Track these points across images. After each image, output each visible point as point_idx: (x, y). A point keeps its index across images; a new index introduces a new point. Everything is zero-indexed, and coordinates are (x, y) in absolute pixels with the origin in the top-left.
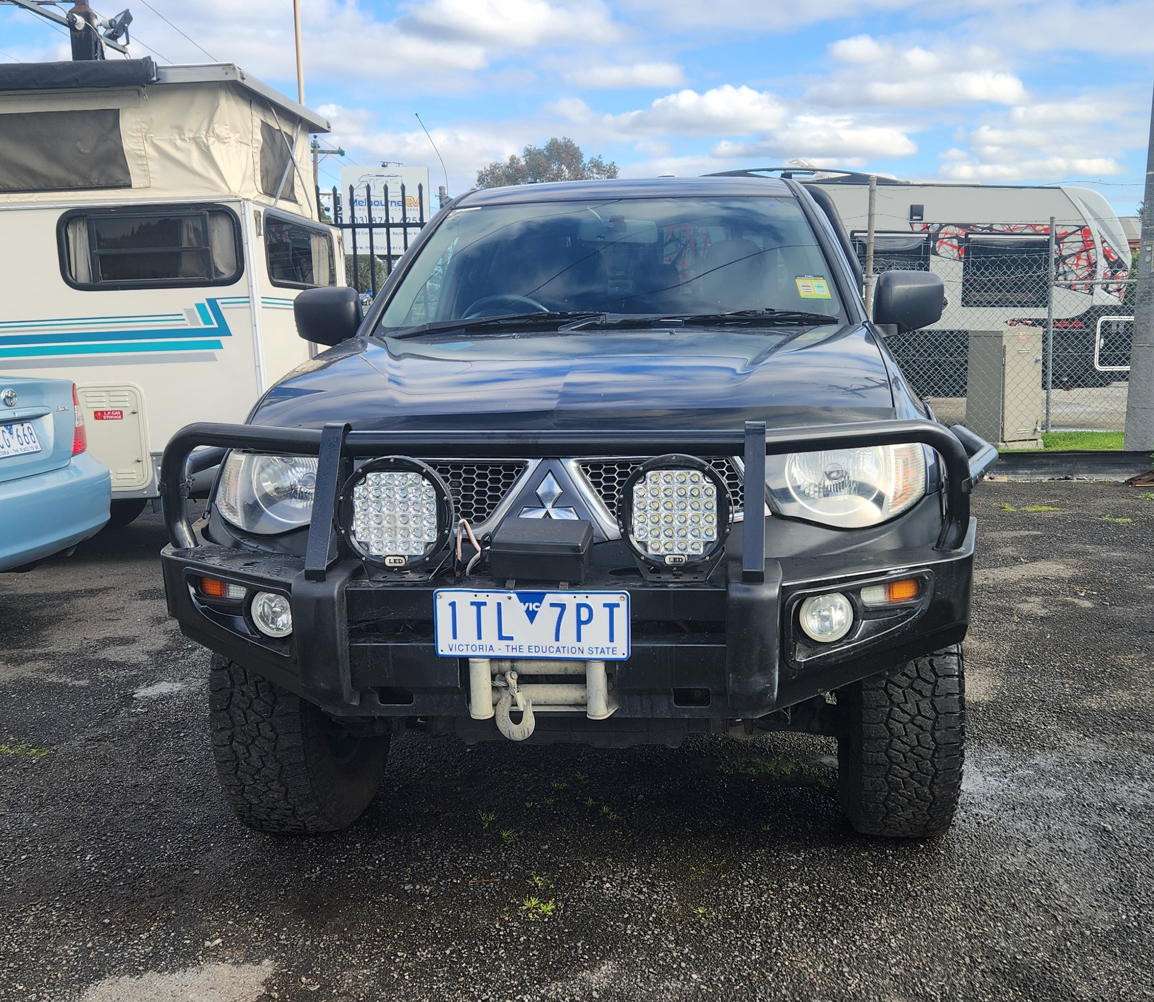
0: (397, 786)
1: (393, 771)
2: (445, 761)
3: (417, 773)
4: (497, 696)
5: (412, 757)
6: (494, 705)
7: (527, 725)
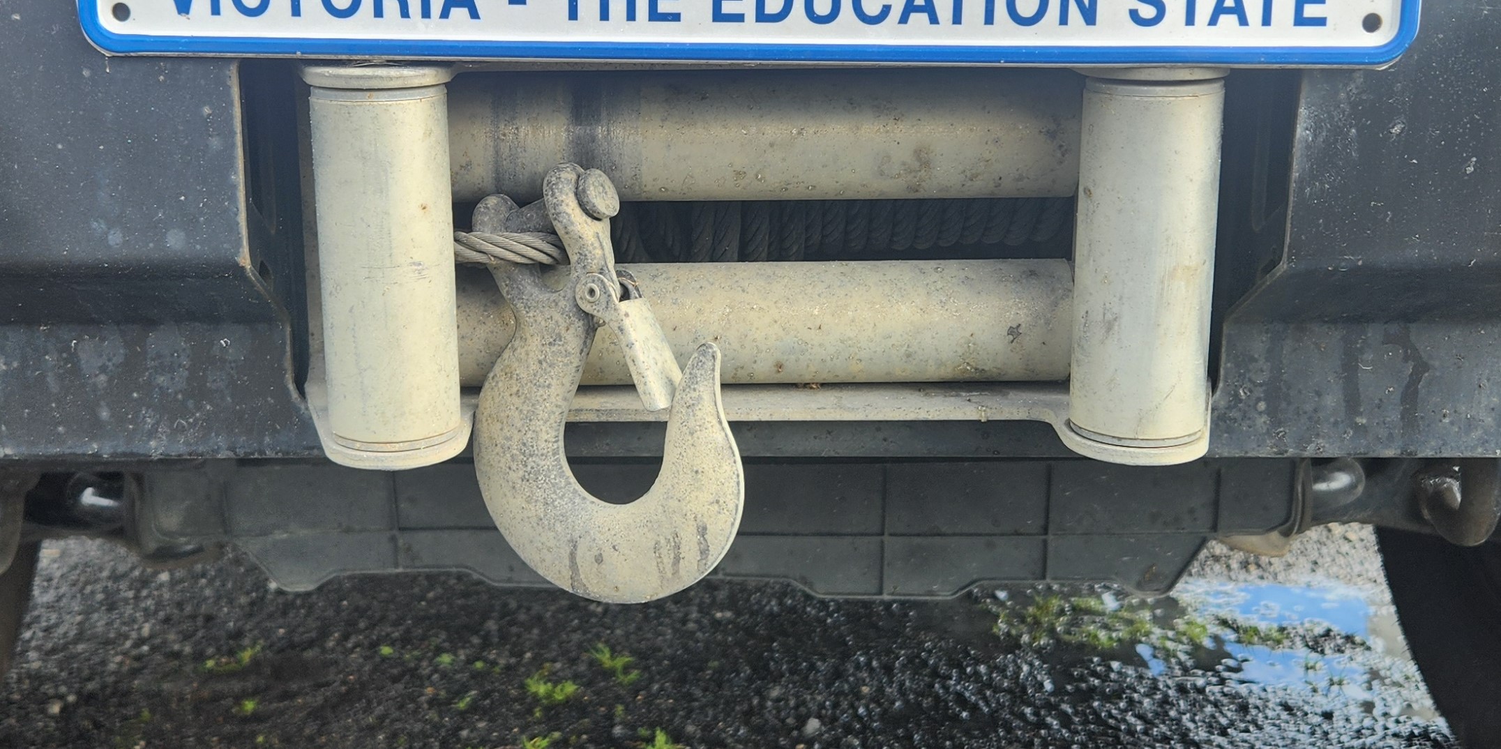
0: (61, 697)
1: (54, 651)
2: (209, 619)
3: (125, 654)
4: (488, 329)
5: (111, 607)
6: (471, 388)
7: (699, 503)
